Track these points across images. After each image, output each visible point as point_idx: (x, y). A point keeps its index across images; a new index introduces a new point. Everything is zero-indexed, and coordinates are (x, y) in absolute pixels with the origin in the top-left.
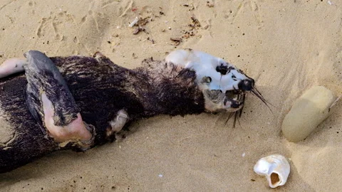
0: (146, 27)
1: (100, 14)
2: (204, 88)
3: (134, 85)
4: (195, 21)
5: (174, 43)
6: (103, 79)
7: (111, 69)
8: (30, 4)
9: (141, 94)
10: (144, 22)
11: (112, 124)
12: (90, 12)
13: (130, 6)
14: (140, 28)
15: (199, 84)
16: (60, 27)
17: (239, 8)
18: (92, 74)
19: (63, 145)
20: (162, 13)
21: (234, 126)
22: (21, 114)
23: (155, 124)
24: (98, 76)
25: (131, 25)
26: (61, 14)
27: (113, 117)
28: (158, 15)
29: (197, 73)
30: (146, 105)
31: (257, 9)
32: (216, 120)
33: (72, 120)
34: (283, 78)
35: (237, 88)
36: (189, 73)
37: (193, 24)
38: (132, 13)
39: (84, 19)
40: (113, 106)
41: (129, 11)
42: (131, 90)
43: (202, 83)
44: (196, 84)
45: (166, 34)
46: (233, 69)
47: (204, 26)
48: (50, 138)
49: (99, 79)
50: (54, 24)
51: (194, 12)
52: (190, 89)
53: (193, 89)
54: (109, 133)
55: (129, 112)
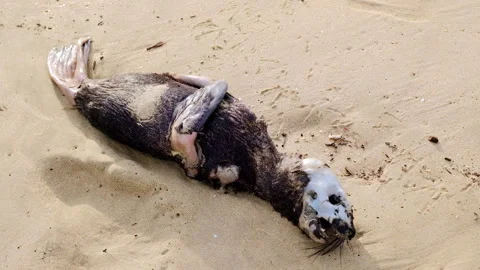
0: (339, 147)
1: (318, 112)
2: (307, 199)
3: (263, 158)
4: (380, 170)
5: (345, 172)
6: (245, 134)
7: (259, 134)
8: (283, 72)
9: (262, 169)
10: (342, 142)
11: (219, 169)
12: (313, 106)
13: (345, 124)
14: (335, 144)
15: (305, 193)
16: (282, 99)
17: (423, 188)
18: (241, 123)
19: (174, 153)
20: (363, 147)
21: (310, 257)
22: (167, 108)
23: (257, 205)
24: (244, 128)
25: (330, 136)
26: (293, 92)
27: (224, 165)
28: (359, 145)
29: (310, 183)
30: (259, 181)
31: (435, 199)
32: (302, 240)
33: (186, 133)
34: (391, 260)
35: (331, 222)
36: (304, 178)
37: (376, 172)
38: (342, 130)
39: (303, 107)
40: (233, 157)
41: (341, 127)
42: (258, 160)
43: (308, 194)
44: (303, 191)
45: (347, 162)
46: (344, 206)
47: (382, 178)
48: (169, 140)
49: (242, 131)
50: (280, 95)
51: (387, 165)
52: (296, 192)
53: (298, 194)
54: (212, 175)
55: (241, 174)
